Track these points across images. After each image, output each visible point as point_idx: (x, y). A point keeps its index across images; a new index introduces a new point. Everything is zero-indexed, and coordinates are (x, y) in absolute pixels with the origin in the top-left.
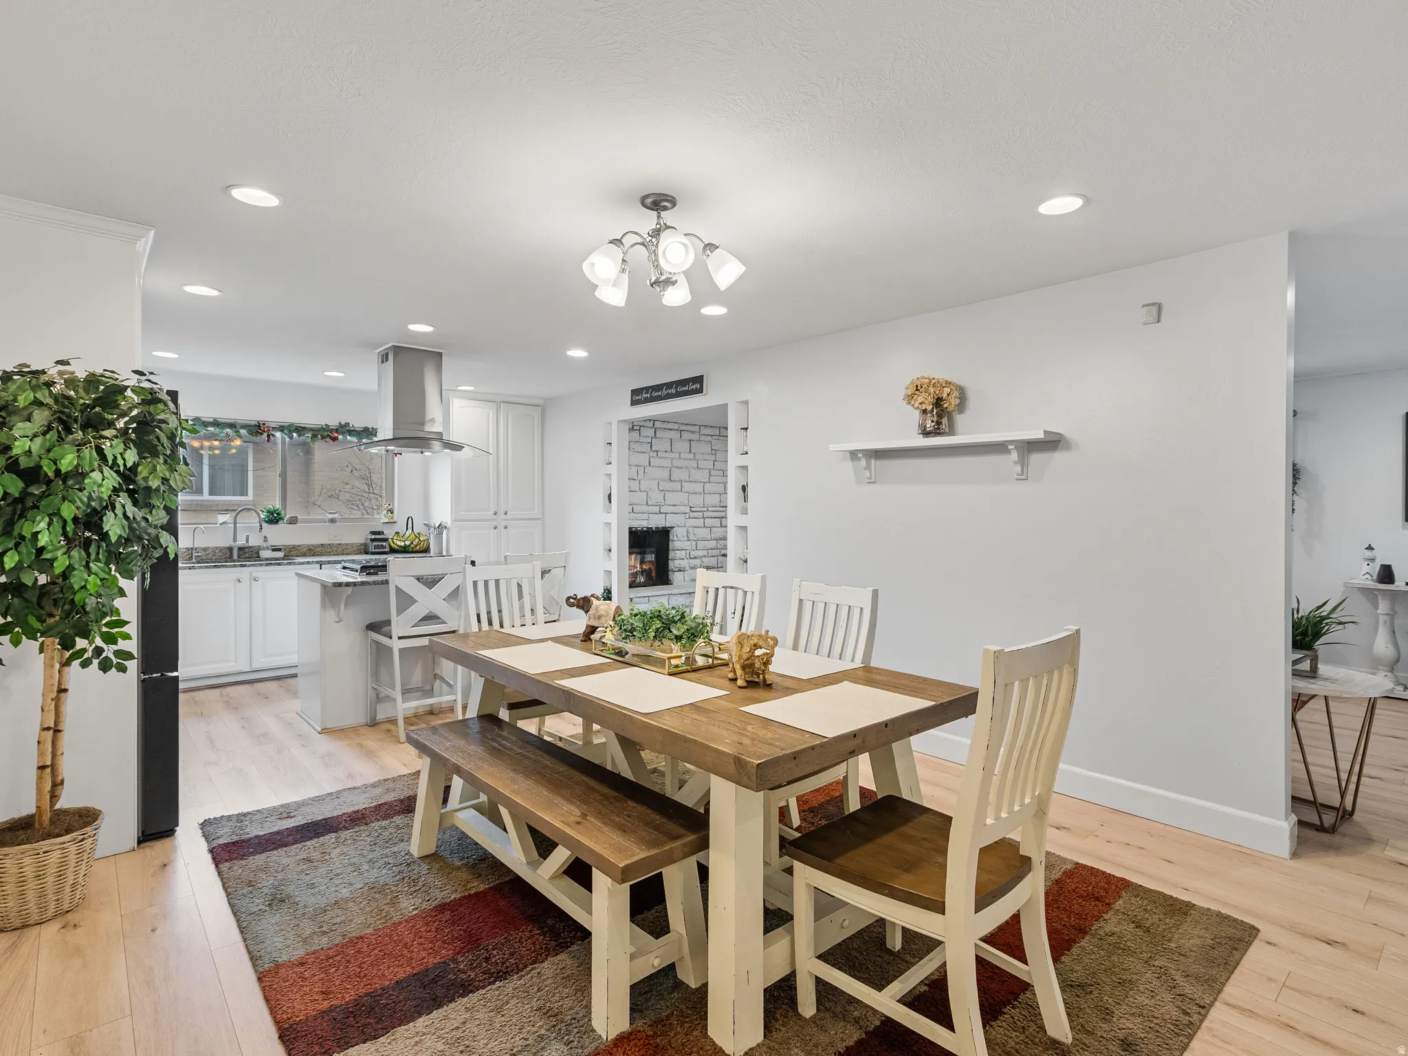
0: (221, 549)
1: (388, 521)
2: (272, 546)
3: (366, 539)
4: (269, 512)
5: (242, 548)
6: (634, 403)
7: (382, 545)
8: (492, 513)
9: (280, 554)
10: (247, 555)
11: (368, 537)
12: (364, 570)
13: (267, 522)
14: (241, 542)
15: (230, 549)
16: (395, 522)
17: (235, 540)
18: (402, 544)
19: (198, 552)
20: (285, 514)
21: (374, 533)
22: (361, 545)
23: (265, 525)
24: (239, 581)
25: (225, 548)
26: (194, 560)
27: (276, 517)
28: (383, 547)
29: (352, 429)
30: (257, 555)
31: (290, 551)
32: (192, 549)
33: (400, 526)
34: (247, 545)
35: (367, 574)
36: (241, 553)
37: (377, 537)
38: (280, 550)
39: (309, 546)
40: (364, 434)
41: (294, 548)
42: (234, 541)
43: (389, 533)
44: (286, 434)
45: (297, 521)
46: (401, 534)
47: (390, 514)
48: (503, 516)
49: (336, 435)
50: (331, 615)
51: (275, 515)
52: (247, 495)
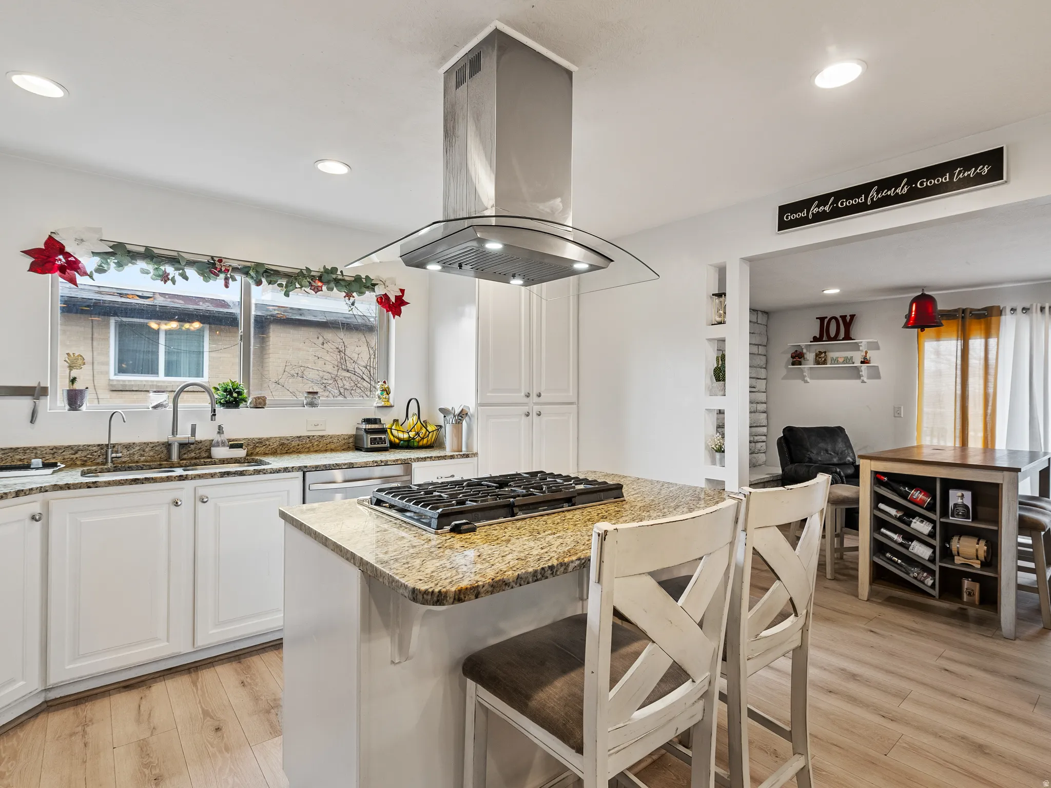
0: (153, 446)
1: (383, 404)
2: (229, 440)
3: (357, 429)
4: (225, 390)
5: (186, 444)
6: (783, 225)
7: (381, 438)
8: (523, 394)
9: (241, 453)
10: (193, 455)
11: (361, 426)
12: (444, 520)
13: (222, 405)
14: (184, 434)
15: (168, 446)
16: (391, 406)
17: (174, 431)
18: (406, 436)
19: (117, 452)
20: (249, 393)
21: (368, 421)
22: (350, 437)
23: (219, 410)
24: (176, 504)
25: (159, 444)
26: (110, 465)
27: (235, 398)
28: (382, 441)
29: (340, 277)
30: (207, 454)
31: (255, 447)
32: (107, 445)
33: (398, 412)
34: (192, 440)
35: (452, 530)
36: (183, 451)
37: (373, 426)
38: (240, 446)
39: (281, 438)
40: (355, 286)
41: (261, 443)
42: (173, 434)
43: (387, 421)
44: (252, 278)
45: (265, 404)
46: (400, 423)
47: (385, 395)
48: (536, 399)
49: (320, 284)
50: (384, 645)
51: (235, 395)
52: (203, 377)
